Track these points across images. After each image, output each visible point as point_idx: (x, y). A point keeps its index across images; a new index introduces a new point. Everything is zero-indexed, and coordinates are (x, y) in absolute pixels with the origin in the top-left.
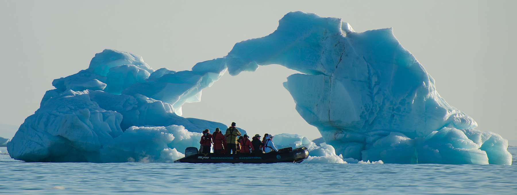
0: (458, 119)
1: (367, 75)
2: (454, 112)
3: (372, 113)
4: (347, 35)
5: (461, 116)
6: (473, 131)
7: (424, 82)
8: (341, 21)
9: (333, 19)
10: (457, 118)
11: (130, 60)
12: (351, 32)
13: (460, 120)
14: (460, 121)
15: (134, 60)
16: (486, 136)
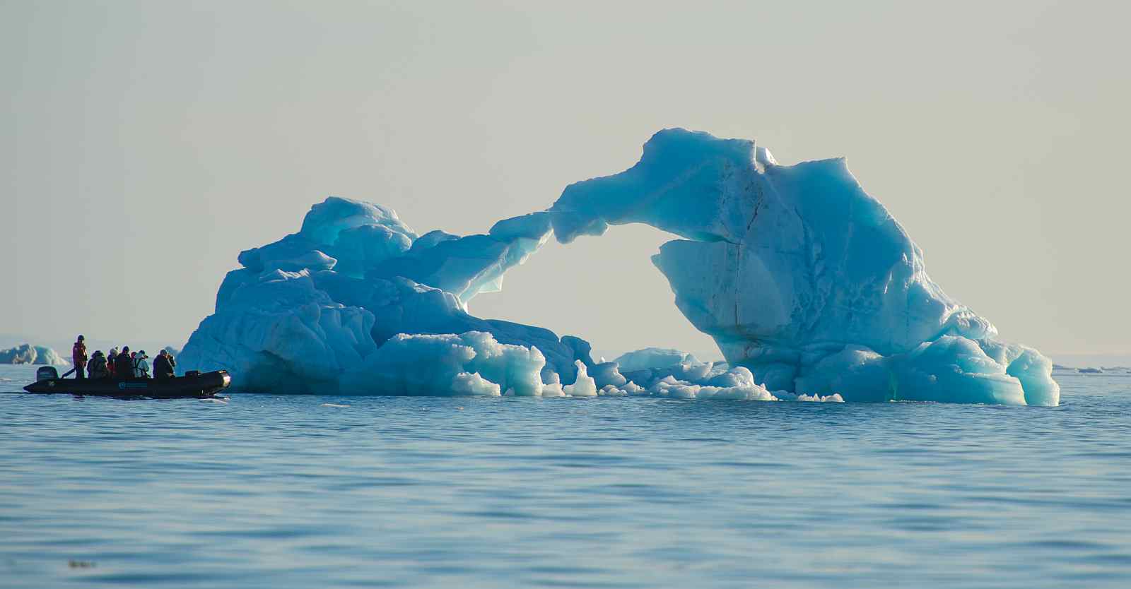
0: (965, 322)
1: (803, 242)
2: (956, 308)
3: (813, 310)
4: (765, 170)
5: (969, 317)
6: (992, 344)
7: (904, 255)
8: (755, 146)
9: (741, 141)
10: (962, 319)
11: (375, 216)
12: (771, 165)
13: (968, 323)
14: (969, 325)
15: (382, 217)
16: (1015, 352)
